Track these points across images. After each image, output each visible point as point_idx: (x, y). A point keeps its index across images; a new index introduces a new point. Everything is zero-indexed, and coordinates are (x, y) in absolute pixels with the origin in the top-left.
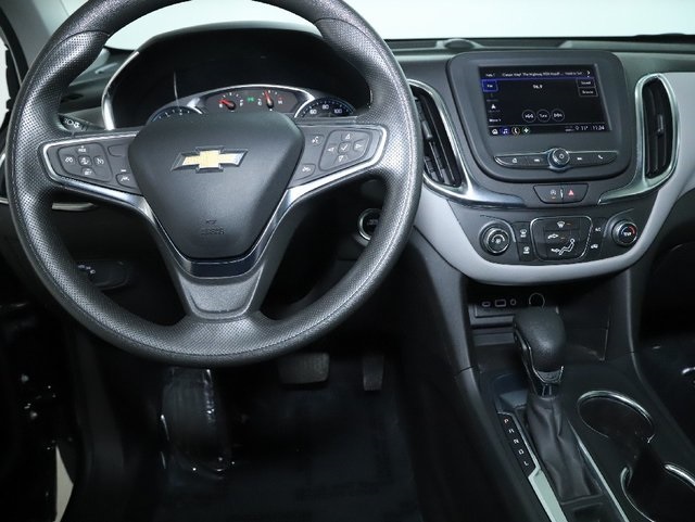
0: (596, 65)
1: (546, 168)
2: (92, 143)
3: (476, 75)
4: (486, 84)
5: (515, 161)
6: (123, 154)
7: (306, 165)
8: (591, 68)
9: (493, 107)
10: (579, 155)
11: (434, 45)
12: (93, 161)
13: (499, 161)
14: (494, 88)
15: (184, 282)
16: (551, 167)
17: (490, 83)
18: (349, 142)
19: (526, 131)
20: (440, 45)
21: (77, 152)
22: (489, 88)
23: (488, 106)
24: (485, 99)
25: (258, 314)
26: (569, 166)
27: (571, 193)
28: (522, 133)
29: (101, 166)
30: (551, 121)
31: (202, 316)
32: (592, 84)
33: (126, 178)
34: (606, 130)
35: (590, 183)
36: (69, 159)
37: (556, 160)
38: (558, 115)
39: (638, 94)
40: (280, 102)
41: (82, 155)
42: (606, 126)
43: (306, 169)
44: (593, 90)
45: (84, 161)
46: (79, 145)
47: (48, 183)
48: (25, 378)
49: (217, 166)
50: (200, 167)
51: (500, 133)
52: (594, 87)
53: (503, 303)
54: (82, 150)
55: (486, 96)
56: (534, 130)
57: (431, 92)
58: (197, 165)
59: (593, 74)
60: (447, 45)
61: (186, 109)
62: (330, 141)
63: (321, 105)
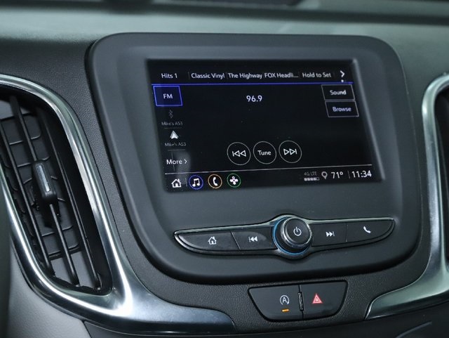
0: (355, 61)
1: (268, 253)
3: (142, 75)
5: (213, 241)
8: (347, 65)
9: (174, 136)
10: (329, 227)
13: (181, 240)
14: (175, 100)
16: (279, 250)
17: (168, 91)
19: (234, 181)
22: (166, 101)
23: (163, 136)
26: (311, 249)
27: (317, 300)
28: (226, 186)
30: (279, 163)
32: (349, 96)
34: (376, 178)
35: (350, 279)
37: (286, 237)
38: (292, 152)
39: (427, 109)
42: (375, 171)
44: (351, 105)
51: (186, 187)
52: (352, 98)
55: (160, 115)
56: (248, 181)
57: (56, 105)
59: (350, 76)
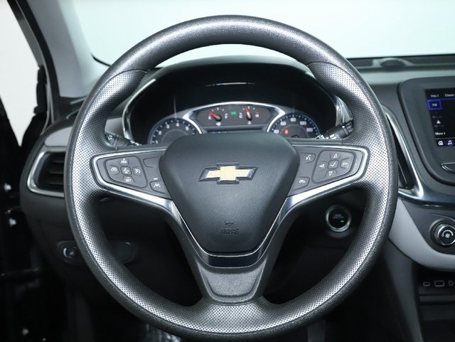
2: (131, 156)
3: (423, 96)
4: (431, 103)
6: (155, 166)
7: (303, 178)
9: (438, 122)
11: (371, 64)
12: (132, 171)
13: (445, 167)
14: (438, 106)
15: (202, 270)
17: (435, 103)
18: (335, 160)
20: (376, 63)
21: (119, 163)
22: (434, 107)
23: (434, 122)
24: (431, 115)
25: (262, 299)
29: (138, 175)
31: (216, 299)
33: (157, 185)
36: (114, 169)
40: (257, 116)
41: (124, 166)
43: (302, 181)
45: (126, 171)
46: (121, 157)
47: (97, 187)
48: (26, 332)
49: (234, 179)
50: (221, 179)
51: (445, 145)
53: (441, 284)
54: (124, 161)
55: (432, 113)
58: (219, 178)
60: (383, 64)
61: (181, 121)
62: (320, 159)
63: (289, 118)
